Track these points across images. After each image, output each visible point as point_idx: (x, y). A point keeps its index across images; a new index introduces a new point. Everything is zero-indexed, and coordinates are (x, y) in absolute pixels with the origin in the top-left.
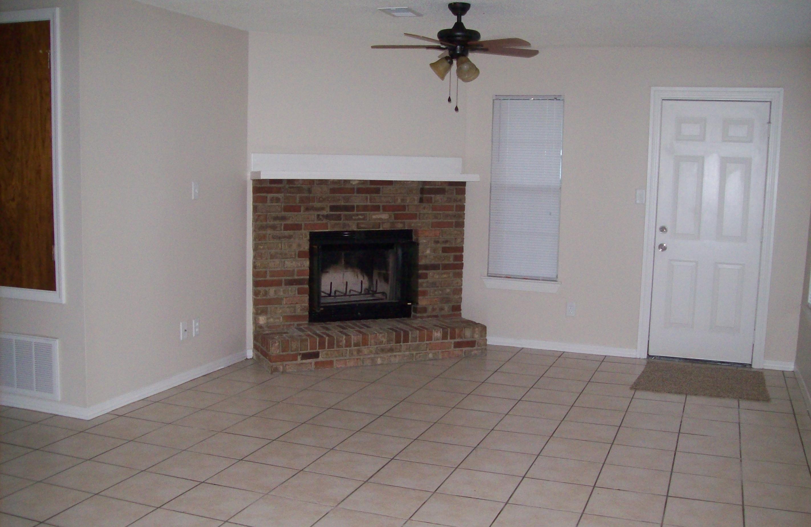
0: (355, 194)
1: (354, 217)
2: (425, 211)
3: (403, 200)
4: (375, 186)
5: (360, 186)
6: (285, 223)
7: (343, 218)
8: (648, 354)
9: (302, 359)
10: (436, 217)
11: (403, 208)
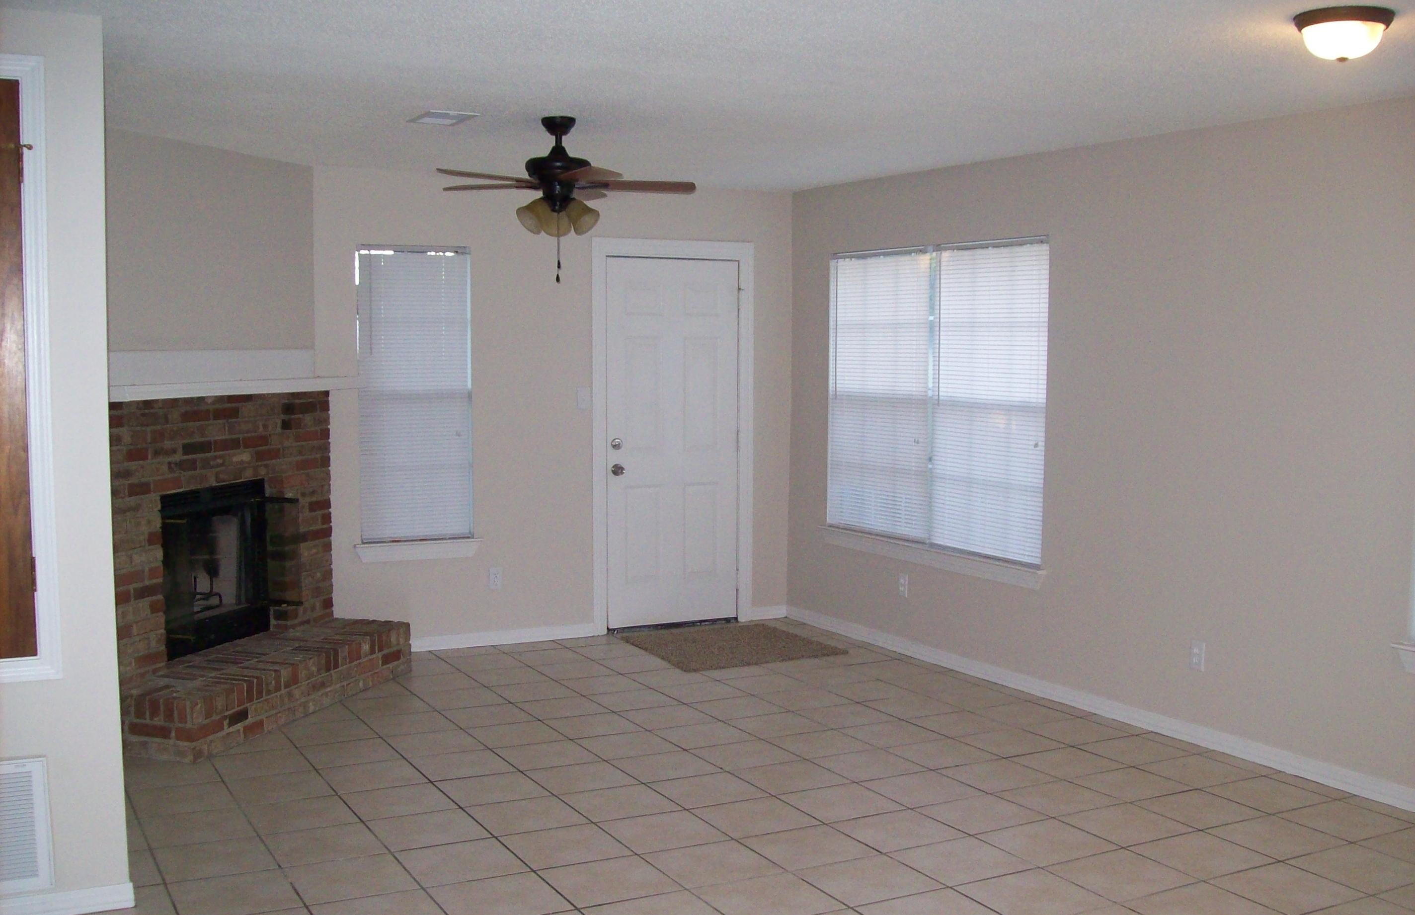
0: (211, 422)
1: (212, 463)
2: (287, 444)
3: (265, 427)
4: (234, 405)
5: (218, 406)
6: (129, 482)
7: (199, 465)
8: (608, 628)
9: (230, 725)
10: (300, 453)
11: (264, 440)
